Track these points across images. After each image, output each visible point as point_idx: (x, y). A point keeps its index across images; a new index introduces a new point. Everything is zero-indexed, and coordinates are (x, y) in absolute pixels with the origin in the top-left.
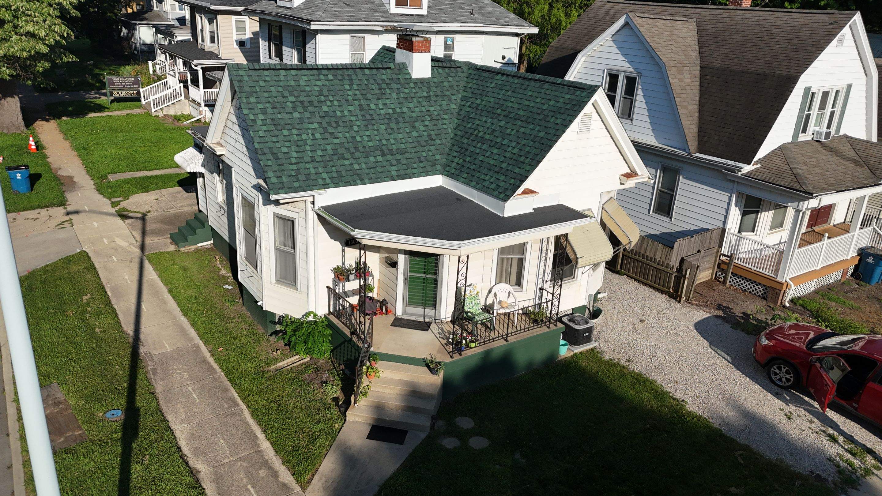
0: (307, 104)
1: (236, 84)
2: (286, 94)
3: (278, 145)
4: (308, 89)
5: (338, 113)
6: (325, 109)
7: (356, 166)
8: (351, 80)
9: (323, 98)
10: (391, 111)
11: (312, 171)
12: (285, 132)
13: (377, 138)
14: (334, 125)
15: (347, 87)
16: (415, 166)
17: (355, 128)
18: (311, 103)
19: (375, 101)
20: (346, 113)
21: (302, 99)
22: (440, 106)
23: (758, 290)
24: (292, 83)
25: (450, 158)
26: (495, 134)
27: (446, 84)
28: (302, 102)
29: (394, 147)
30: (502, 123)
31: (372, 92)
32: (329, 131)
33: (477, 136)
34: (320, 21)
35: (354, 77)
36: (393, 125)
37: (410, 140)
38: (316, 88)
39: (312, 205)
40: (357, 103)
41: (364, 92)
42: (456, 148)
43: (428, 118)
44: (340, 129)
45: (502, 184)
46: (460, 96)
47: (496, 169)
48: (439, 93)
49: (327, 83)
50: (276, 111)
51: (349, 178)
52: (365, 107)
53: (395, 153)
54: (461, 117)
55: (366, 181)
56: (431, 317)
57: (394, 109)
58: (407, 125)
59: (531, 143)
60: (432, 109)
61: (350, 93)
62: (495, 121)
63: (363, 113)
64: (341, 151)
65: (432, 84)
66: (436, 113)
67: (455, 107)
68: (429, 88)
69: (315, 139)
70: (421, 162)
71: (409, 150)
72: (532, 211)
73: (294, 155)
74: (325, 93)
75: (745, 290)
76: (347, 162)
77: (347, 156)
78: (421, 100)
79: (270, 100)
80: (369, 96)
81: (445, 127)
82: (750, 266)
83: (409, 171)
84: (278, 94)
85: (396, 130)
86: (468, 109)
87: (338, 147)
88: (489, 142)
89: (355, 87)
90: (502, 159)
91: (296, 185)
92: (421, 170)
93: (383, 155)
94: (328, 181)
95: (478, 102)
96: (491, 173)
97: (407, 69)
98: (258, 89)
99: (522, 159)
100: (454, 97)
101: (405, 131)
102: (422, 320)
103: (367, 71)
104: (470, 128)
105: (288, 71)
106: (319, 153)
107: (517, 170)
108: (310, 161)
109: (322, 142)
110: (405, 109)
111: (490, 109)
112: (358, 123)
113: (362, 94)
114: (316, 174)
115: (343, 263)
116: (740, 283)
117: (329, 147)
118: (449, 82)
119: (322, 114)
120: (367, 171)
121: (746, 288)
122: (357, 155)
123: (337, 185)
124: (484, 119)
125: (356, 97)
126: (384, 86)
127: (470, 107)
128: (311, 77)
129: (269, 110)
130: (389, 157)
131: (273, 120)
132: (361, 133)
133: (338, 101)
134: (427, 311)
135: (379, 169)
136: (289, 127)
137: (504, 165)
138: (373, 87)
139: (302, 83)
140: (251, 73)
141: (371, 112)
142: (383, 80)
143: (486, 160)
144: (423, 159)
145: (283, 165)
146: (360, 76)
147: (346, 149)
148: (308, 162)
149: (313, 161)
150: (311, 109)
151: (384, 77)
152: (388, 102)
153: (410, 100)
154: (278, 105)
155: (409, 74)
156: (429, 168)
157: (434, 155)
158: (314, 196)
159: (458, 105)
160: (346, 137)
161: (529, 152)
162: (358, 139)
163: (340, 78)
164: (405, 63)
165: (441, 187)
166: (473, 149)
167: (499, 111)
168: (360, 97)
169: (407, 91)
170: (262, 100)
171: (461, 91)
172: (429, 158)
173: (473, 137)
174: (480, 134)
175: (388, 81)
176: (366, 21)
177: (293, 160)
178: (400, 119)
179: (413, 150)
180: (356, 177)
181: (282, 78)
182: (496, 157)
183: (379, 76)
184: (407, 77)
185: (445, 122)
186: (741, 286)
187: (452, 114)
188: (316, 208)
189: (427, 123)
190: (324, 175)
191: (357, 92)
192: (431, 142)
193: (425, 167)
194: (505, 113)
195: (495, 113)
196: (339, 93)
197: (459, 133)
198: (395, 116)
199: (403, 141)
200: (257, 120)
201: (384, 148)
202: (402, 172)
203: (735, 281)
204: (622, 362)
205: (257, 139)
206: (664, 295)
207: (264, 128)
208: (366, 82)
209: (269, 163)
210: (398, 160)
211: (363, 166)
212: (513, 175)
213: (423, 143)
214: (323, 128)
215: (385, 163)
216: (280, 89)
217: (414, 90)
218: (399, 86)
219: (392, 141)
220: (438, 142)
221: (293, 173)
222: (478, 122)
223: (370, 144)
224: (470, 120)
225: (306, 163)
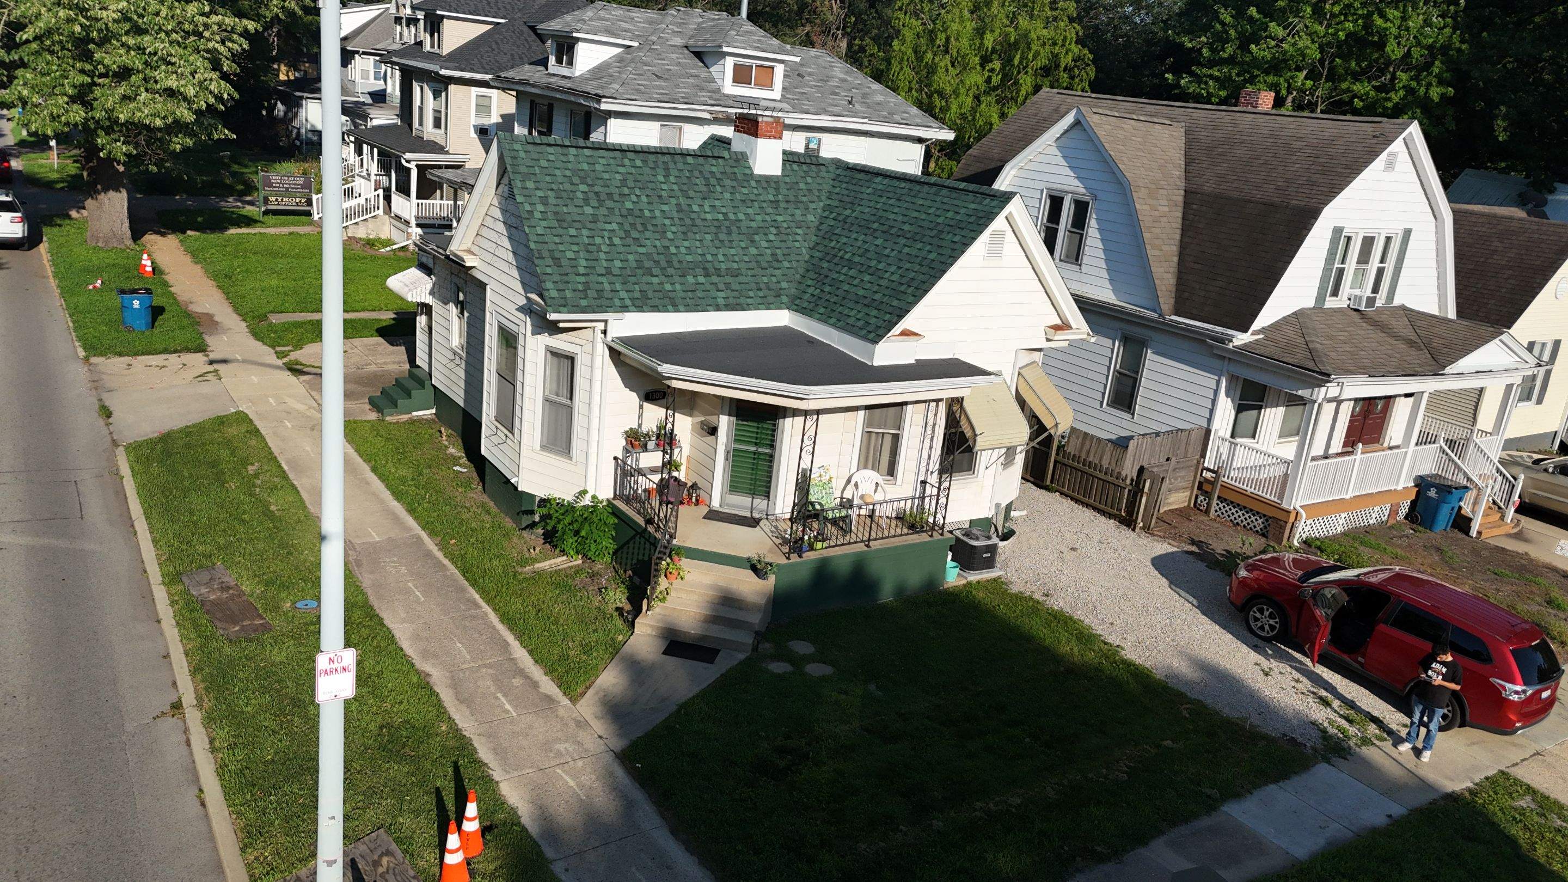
0: (603, 197)
1: (508, 161)
2: (576, 180)
3: (561, 247)
4: (606, 176)
5: (647, 213)
6: (629, 205)
7: (668, 287)
8: (667, 169)
9: (626, 191)
10: (721, 217)
11: (607, 286)
12: (572, 232)
13: (700, 251)
14: (640, 228)
15: (661, 179)
16: (751, 294)
17: (670, 235)
18: (610, 195)
19: (699, 201)
20: (657, 213)
21: (597, 189)
22: (793, 215)
23: (1256, 523)
24: (585, 167)
25: (802, 287)
26: (869, 255)
27: (802, 186)
28: (597, 193)
29: (723, 266)
30: (879, 242)
31: (696, 188)
32: (634, 236)
33: (841, 258)
34: (615, 98)
35: (671, 165)
36: (722, 236)
37: (746, 259)
38: (618, 177)
39: (603, 336)
40: (673, 201)
41: (685, 188)
42: (812, 275)
43: (773, 230)
44: (648, 234)
45: (873, 321)
46: (822, 204)
47: (866, 302)
48: (792, 198)
49: (633, 170)
50: (560, 202)
51: (657, 302)
52: (685, 207)
53: (723, 274)
54: (821, 233)
55: (681, 308)
56: (761, 512)
57: (725, 214)
58: (741, 237)
59: (917, 268)
60: (780, 218)
61: (664, 186)
62: (869, 238)
63: (681, 216)
64: (648, 264)
65: (782, 185)
66: (785, 225)
67: (813, 219)
68: (777, 189)
69: (612, 245)
70: (760, 289)
71: (744, 271)
72: (913, 362)
73: (583, 263)
74: (630, 183)
75: (1238, 524)
76: (655, 280)
77: (655, 271)
78: (764, 205)
79: (554, 186)
80: (691, 194)
81: (797, 244)
82: (1245, 487)
83: (742, 300)
84: (566, 179)
85: (727, 243)
86: (832, 223)
87: (643, 258)
88: (859, 267)
89: (672, 179)
90: (876, 288)
91: (584, 303)
92: (760, 301)
93: (707, 275)
94: (628, 302)
95: (848, 212)
96: (859, 307)
97: (746, 161)
98: (537, 170)
99: (903, 288)
100: (812, 206)
101: (739, 246)
102: (748, 515)
103: (690, 160)
104: (834, 248)
105: (580, 150)
106: (618, 264)
107: (895, 303)
108: (604, 272)
109: (622, 249)
110: (741, 216)
111: (863, 223)
112: (674, 229)
113: (681, 190)
114: (612, 291)
115: (640, 426)
116: (1230, 513)
117: (631, 257)
118: (807, 183)
119: (624, 212)
120: (683, 295)
121: (1239, 520)
122: (670, 271)
123: (640, 309)
124: (854, 236)
125: (672, 194)
126: (713, 181)
127: (834, 219)
128: (612, 161)
129: (552, 201)
130: (715, 279)
131: (556, 213)
132: (677, 243)
133: (647, 196)
134: (756, 501)
135: (700, 294)
136: (577, 225)
137: (877, 297)
138: (698, 181)
139: (598, 167)
140: (530, 147)
141: (693, 215)
142: (711, 172)
143: (853, 289)
144: (762, 286)
145: (567, 274)
146: (680, 166)
147: (655, 261)
148: (602, 275)
149: (607, 273)
150: (609, 203)
151: (714, 169)
152: (717, 203)
153: (749, 204)
154: (564, 195)
155: (750, 168)
156: (771, 299)
157: (779, 282)
158: (606, 322)
159: (818, 217)
160: (655, 247)
161: (913, 279)
162: (673, 250)
163: (652, 165)
164: (745, 153)
165: (786, 328)
166: (835, 276)
167: (875, 226)
168: (679, 194)
169: (745, 191)
170: (542, 185)
171: (823, 198)
172: (772, 286)
173: (836, 260)
174: (847, 256)
175: (719, 176)
176: (686, 103)
177: (582, 270)
178: (734, 229)
179: (750, 273)
180: (667, 301)
181: (572, 159)
182: (868, 286)
183: (707, 168)
184: (747, 171)
185: (798, 238)
186: (1232, 518)
187: (809, 228)
188: (609, 338)
189: (772, 237)
190: (623, 294)
191: (675, 187)
192: (776, 264)
193: (765, 297)
194: (885, 228)
195: (869, 228)
196: (650, 185)
197: (818, 254)
198: (727, 223)
199: (736, 259)
200: (535, 213)
201: (709, 265)
202: (731, 301)
203: (1223, 510)
204: (1038, 596)
205: (533, 238)
206: (1112, 521)
207: (544, 223)
208: (688, 174)
209: (549, 270)
210: (727, 285)
211: (678, 287)
212: (890, 309)
213: (765, 265)
214: (625, 231)
215: (708, 287)
216: (568, 173)
217: (755, 191)
218: (735, 184)
219: (721, 258)
220: (786, 264)
221: (580, 287)
222: (844, 240)
223: (689, 258)
224: (833, 238)
225: (599, 275)
